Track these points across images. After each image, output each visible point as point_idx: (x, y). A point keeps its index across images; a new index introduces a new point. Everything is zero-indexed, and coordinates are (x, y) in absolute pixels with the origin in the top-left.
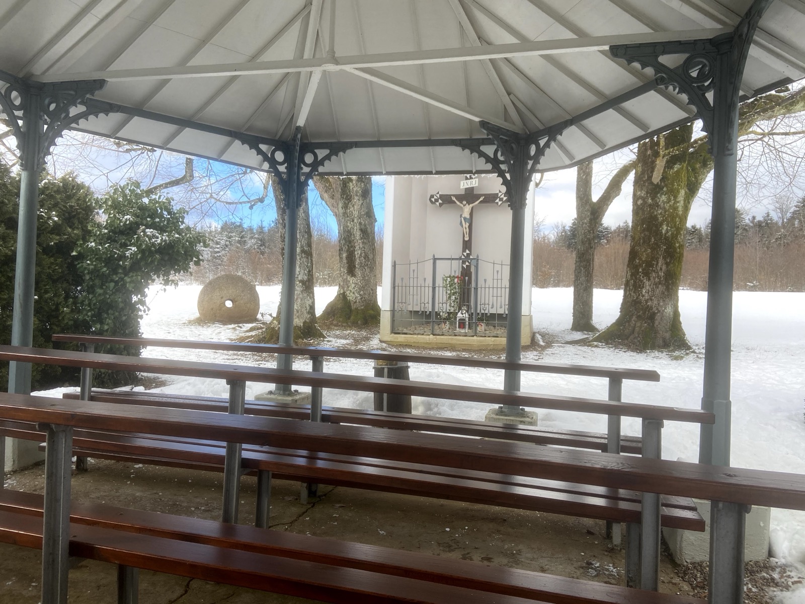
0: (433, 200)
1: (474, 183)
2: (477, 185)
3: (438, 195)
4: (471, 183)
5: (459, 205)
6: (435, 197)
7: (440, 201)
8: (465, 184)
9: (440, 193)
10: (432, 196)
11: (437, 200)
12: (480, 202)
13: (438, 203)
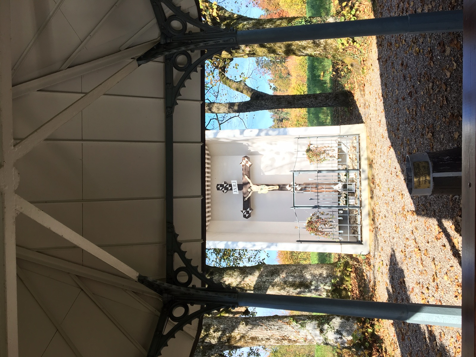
0: (247, 215)
1: (234, 184)
2: (236, 181)
3: (244, 211)
4: (234, 186)
5: (251, 195)
6: (245, 214)
7: (248, 210)
8: (235, 190)
9: (242, 210)
10: (245, 216)
11: (248, 212)
12: (249, 178)
13: (250, 212)
